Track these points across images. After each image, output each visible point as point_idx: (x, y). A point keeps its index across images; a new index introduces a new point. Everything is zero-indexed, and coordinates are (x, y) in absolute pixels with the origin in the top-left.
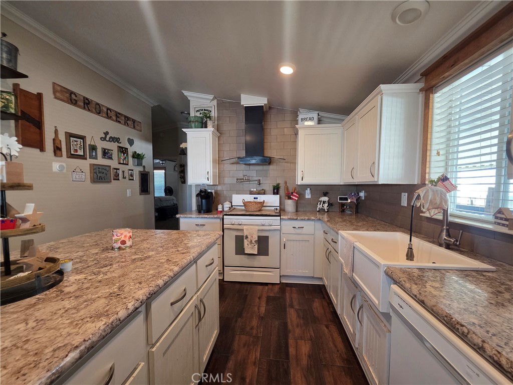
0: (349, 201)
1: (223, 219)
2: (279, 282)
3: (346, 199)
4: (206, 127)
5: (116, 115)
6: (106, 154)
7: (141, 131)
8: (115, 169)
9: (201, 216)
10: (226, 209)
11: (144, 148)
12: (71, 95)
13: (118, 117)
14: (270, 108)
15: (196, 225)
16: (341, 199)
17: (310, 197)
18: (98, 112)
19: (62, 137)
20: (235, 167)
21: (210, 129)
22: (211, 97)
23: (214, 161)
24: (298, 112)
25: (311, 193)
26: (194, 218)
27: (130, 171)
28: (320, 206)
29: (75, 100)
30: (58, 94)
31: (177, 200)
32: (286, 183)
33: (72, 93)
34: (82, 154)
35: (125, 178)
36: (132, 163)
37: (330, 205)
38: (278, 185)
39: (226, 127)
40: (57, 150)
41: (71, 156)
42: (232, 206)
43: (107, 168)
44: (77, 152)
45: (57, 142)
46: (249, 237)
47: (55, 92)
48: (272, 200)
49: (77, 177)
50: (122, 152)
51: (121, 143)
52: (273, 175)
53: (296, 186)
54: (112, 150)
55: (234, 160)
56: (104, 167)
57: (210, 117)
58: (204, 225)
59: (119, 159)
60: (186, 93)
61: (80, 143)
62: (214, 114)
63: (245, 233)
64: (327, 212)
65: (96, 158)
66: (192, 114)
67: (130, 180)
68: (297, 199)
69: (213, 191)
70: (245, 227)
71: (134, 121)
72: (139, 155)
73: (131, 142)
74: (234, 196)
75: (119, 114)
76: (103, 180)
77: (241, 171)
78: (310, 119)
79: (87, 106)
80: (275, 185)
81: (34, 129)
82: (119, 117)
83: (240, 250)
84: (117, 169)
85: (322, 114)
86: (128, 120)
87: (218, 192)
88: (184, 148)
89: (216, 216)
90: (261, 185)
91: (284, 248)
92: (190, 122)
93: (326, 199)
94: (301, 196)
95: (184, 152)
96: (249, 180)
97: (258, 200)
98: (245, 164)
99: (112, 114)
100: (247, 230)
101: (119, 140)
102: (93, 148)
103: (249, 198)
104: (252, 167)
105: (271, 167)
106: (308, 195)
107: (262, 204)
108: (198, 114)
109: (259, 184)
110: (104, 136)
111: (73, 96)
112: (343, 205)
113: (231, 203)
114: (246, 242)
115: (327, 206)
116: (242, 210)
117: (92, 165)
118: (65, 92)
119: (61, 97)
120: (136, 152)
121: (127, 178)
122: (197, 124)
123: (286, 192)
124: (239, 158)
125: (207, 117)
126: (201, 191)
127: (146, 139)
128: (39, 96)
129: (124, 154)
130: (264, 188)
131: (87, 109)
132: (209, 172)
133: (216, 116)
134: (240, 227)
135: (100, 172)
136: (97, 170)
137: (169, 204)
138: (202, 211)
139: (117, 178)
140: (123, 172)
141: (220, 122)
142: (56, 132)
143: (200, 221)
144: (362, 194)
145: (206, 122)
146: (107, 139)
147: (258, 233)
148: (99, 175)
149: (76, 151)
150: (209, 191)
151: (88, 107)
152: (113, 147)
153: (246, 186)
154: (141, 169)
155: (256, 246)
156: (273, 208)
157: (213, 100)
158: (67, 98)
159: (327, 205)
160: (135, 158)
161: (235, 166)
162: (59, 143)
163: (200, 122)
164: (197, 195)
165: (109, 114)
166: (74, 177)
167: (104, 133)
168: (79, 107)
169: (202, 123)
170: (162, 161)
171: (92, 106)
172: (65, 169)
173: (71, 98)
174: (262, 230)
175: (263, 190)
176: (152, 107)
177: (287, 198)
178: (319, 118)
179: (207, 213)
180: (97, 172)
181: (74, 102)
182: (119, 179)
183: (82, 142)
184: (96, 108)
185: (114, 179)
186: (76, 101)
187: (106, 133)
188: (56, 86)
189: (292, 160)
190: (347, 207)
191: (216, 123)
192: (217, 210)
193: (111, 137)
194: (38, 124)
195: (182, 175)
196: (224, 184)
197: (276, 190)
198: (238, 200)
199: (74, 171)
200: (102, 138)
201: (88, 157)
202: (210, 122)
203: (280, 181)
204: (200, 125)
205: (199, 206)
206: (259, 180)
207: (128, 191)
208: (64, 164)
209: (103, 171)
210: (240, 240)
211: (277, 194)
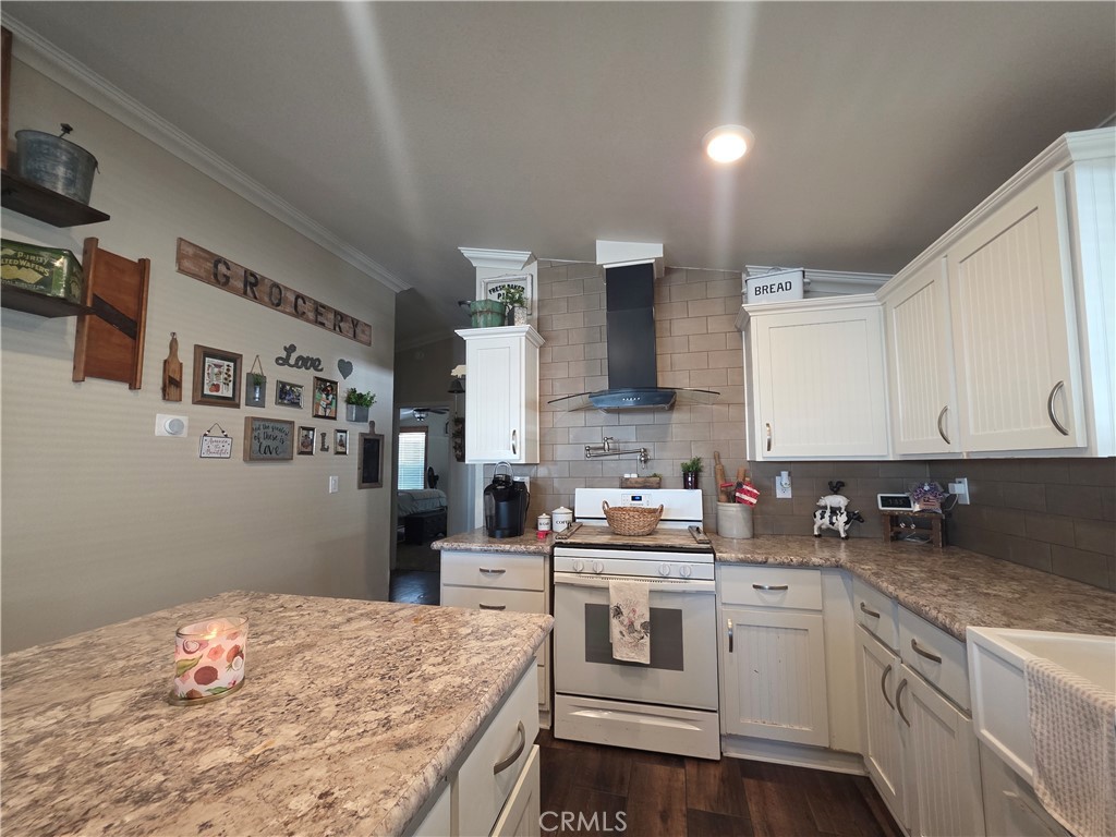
0: (916, 508)
1: (552, 557)
2: (718, 758)
3: (906, 502)
4: (511, 323)
5: (317, 310)
6: (286, 394)
7: (369, 344)
8: (304, 428)
9: (495, 547)
10: (560, 528)
11: (374, 381)
12: (216, 266)
13: (319, 314)
14: (668, 271)
15: (481, 570)
16: (886, 501)
17: (788, 495)
18: (276, 302)
19: (186, 358)
20: (580, 418)
21: (521, 327)
22: (524, 256)
23: (529, 405)
24: (744, 276)
25: (792, 484)
26: (476, 551)
27: (339, 434)
28: (821, 522)
29: (225, 276)
30: (187, 264)
31: (447, 499)
32: (717, 457)
33: (218, 261)
34: (229, 394)
35: (327, 450)
36: (344, 416)
37: (853, 518)
38: (696, 462)
39: (559, 323)
40: (171, 385)
41: (202, 399)
42: (574, 519)
43: (286, 428)
44: (218, 391)
45: (173, 366)
46: (625, 611)
47: (180, 257)
48: (684, 505)
49: (212, 449)
50: (324, 390)
51: (321, 370)
52: (680, 436)
53: (747, 467)
54: (301, 387)
55: (579, 401)
56: (279, 426)
57: (520, 302)
58: (503, 572)
59: (316, 404)
60: (467, 252)
61: (228, 370)
62: (531, 293)
63: (614, 600)
64: (847, 538)
65: (261, 404)
66: (481, 295)
67: (338, 453)
68: (754, 501)
69: (527, 480)
70: (612, 583)
71: (355, 323)
72: (361, 396)
73: (345, 368)
74: (579, 492)
75: (323, 307)
76: (274, 454)
77: (596, 428)
78: (780, 287)
79: (251, 289)
80: (689, 462)
81: (119, 338)
82: (321, 314)
83: (599, 649)
84: (308, 429)
85: (813, 274)
86: (342, 320)
87: (539, 482)
88: (460, 376)
89: (532, 548)
90: (649, 463)
91: (731, 650)
92: (475, 313)
93: (839, 501)
94: (766, 492)
95: (458, 387)
96: (617, 452)
97: (643, 504)
98: (609, 411)
99: (308, 308)
100: (619, 589)
101: (320, 364)
102: (257, 381)
103: (619, 498)
104: (625, 418)
105: (676, 416)
106: (783, 489)
107: (656, 513)
108: (494, 297)
109: (645, 461)
110: (284, 354)
111: (222, 268)
112: (894, 520)
113: (573, 510)
114: (616, 627)
115: (846, 523)
116: (603, 532)
117: (250, 421)
118: (204, 258)
119: (195, 270)
120: (354, 391)
121: (332, 450)
122: (489, 318)
123: (721, 482)
124: (591, 395)
125: (513, 301)
126: (496, 481)
127: (379, 362)
128: (143, 267)
129: (327, 395)
130: (658, 472)
131: (251, 295)
132: (517, 432)
133: (536, 297)
134: (597, 581)
135: (268, 437)
136: (262, 430)
137: (430, 508)
138: (498, 532)
139: (306, 449)
140: (323, 435)
141: (545, 312)
142: (173, 345)
143: (492, 562)
144: (961, 489)
145: (512, 311)
146: (292, 361)
147: (650, 598)
148: (265, 443)
149: (216, 387)
150: (517, 479)
151: (253, 292)
152: (304, 378)
153: (611, 465)
154: (364, 428)
155: (647, 640)
156: (685, 526)
157: (528, 262)
158: (206, 271)
159: (844, 518)
160: (353, 403)
161: (582, 415)
162: (177, 369)
163: (498, 314)
164: (487, 491)
165: (298, 307)
166: (205, 447)
167: (285, 348)
168: (234, 291)
169: (503, 316)
170: (419, 411)
171: (261, 290)
172: (185, 431)
173: (216, 272)
174: (662, 592)
175: (655, 476)
176: (397, 294)
177: (723, 497)
178: (804, 284)
179: (510, 536)
180: (262, 436)
181: (222, 280)
182: (311, 453)
183: (232, 369)
184: (271, 294)
185: (301, 453)
186: (227, 278)
187: (291, 349)
188: (184, 246)
189: (731, 396)
190: (908, 526)
191: (535, 314)
192: (536, 528)
193: (300, 358)
194: (132, 327)
195: (459, 441)
196: (554, 462)
197: (691, 477)
198: (591, 502)
199: (205, 435)
200: (281, 358)
201: (243, 401)
202: (520, 311)
203: (700, 452)
204: (498, 319)
205: (491, 517)
206: (645, 450)
207: (332, 480)
208: (184, 419)
209: (277, 433)
210: (598, 619)
211: (696, 486)
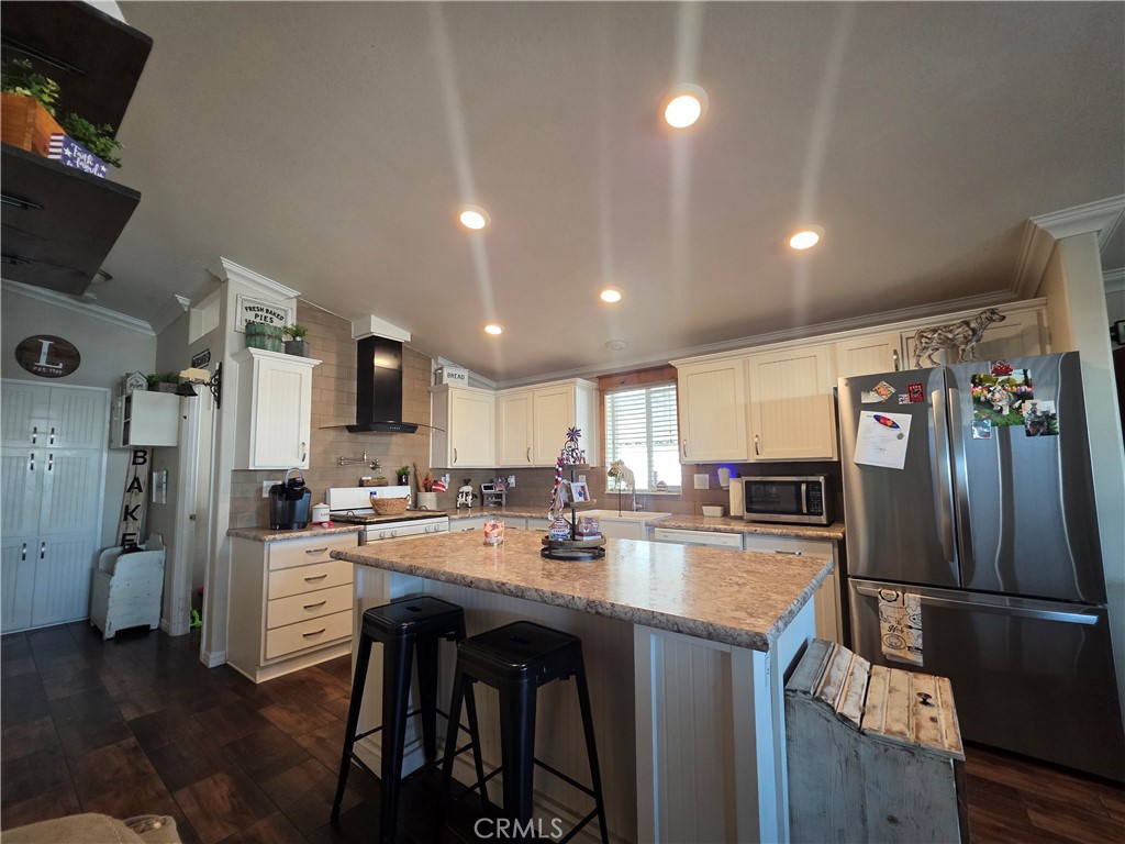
0: (497, 490)
1: (363, 532)
3: (492, 487)
4: (300, 354)
15: (307, 551)
16: (486, 488)
21: (312, 360)
22: (293, 293)
25: (451, 480)
28: (461, 500)
32: (414, 465)
37: (475, 497)
38: (404, 469)
53: (427, 471)
58: (325, 549)
60: (227, 264)
68: (445, 490)
74: (332, 492)
78: (459, 377)
80: (400, 469)
90: (378, 470)
93: (468, 489)
97: (378, 497)
105: (394, 439)
108: (250, 316)
109: (374, 468)
115: (472, 500)
123: (421, 480)
132: (307, 444)
143: (317, 543)
144: (512, 481)
153: (352, 470)
159: (471, 497)
175: (382, 478)
177: (422, 489)
178: (469, 378)
197: (404, 478)
203: (407, 463)
211: (406, 484)
